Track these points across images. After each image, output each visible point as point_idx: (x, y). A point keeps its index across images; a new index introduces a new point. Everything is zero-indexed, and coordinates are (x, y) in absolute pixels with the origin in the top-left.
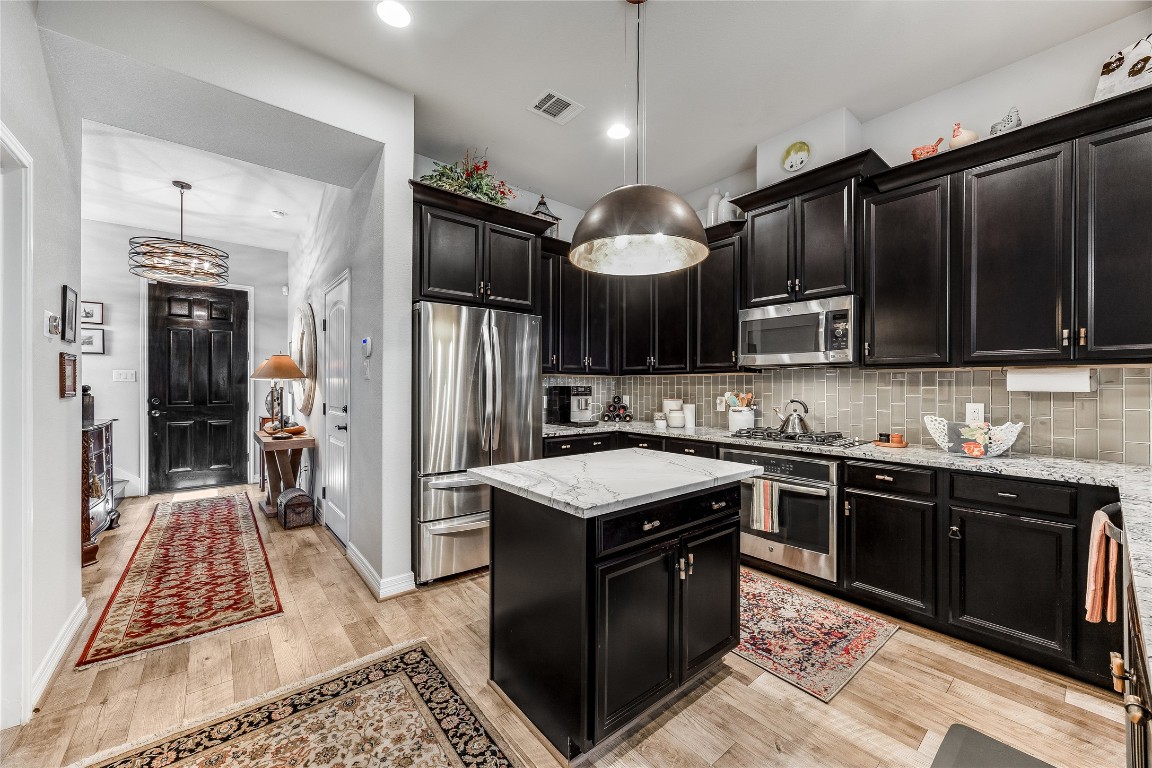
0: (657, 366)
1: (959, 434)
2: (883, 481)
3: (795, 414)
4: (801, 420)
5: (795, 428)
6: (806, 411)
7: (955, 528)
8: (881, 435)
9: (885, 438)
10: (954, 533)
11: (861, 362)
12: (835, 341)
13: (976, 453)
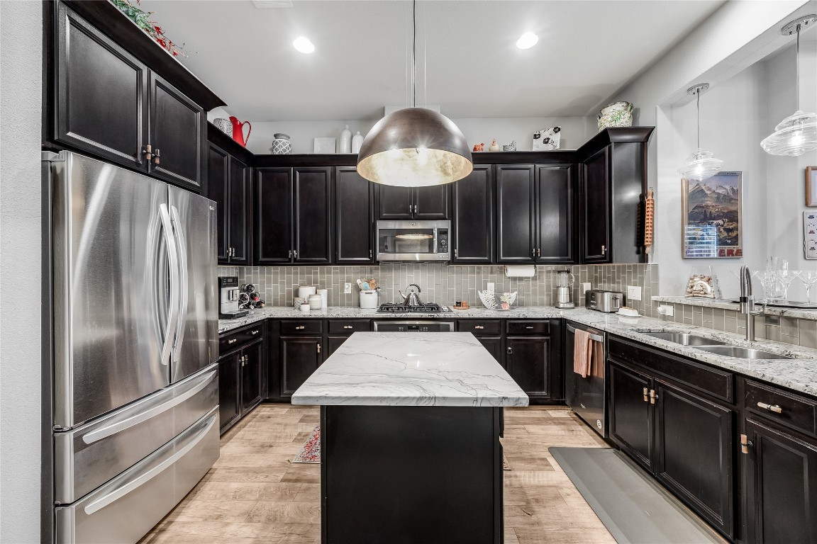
0: (298, 258)
1: (499, 299)
2: (479, 329)
3: (412, 293)
4: (417, 297)
5: (415, 303)
6: (420, 291)
7: (510, 348)
8: (457, 303)
9: (459, 304)
10: (510, 351)
11: (453, 261)
12: (441, 248)
13: (507, 308)
